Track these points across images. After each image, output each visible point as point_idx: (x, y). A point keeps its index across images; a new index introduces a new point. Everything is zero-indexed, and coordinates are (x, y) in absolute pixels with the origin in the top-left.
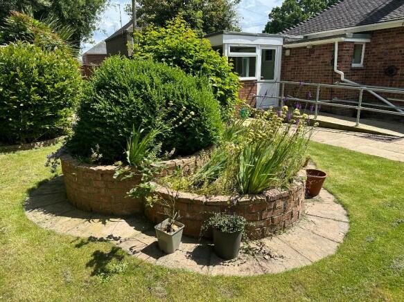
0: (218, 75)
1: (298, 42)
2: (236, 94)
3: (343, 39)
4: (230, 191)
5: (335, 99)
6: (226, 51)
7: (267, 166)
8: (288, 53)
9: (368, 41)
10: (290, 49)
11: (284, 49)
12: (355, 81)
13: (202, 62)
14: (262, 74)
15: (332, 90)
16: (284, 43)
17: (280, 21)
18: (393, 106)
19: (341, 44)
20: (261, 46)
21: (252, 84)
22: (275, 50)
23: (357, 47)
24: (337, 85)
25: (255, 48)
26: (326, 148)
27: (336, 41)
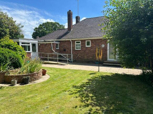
0: (20, 51)
1: (42, 42)
2: (25, 56)
3: (53, 42)
4: (26, 73)
5: (53, 57)
6: (20, 44)
7: (34, 68)
8: (40, 45)
9: (59, 43)
10: (40, 44)
11: (38, 44)
12: (58, 52)
13: (16, 48)
14: (32, 50)
15: (52, 55)
16: (38, 42)
17: (38, 32)
18: (66, 58)
19: (53, 43)
20: (31, 42)
21: (30, 53)
22: (36, 44)
23: (57, 44)
24: (53, 54)
25: (29, 43)
26: (49, 68)
27: (52, 43)
